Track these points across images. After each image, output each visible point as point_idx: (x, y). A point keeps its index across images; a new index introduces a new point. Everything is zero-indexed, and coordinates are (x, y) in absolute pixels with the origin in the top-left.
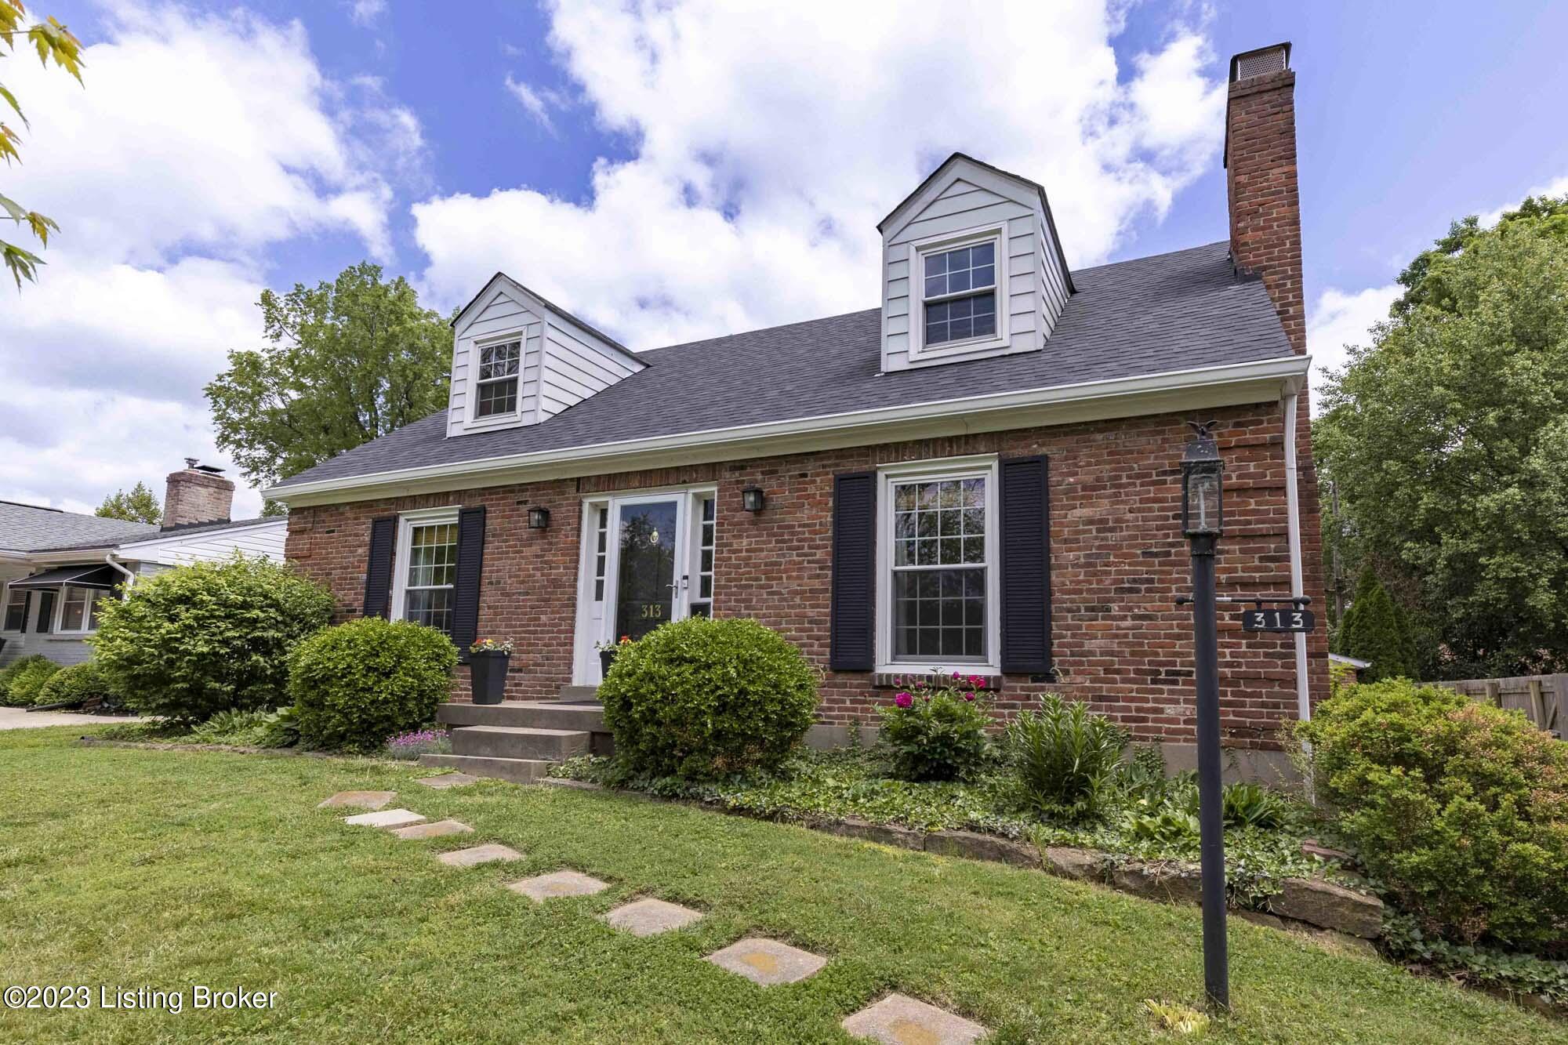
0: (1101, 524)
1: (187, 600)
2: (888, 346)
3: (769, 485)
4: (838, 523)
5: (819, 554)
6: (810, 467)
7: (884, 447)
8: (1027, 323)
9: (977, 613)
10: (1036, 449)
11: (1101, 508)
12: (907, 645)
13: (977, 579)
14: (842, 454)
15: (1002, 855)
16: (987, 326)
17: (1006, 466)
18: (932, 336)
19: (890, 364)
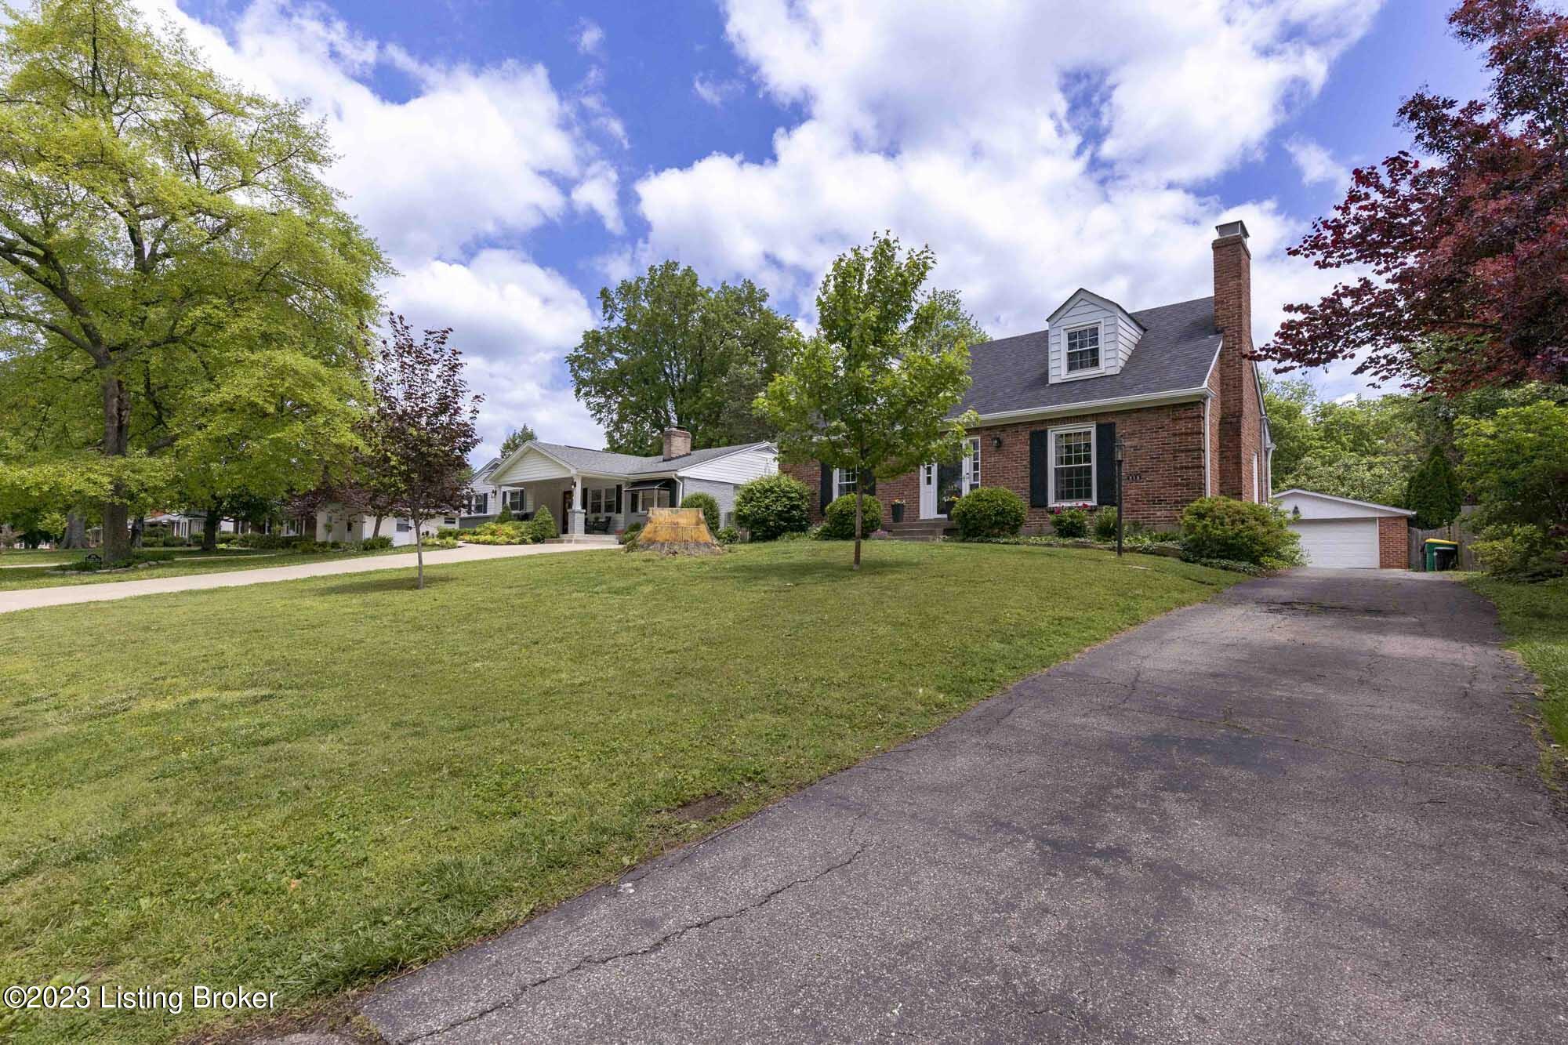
0: (1135, 448)
1: (771, 490)
2: (1052, 372)
3: (1002, 436)
4: (1031, 451)
5: (1025, 463)
6: (1020, 428)
7: (1051, 420)
8: (1112, 363)
9: (1089, 483)
10: (1110, 420)
11: (1135, 442)
12: (1061, 496)
13: (1088, 470)
14: (1031, 423)
15: (1085, 547)
16: (1095, 363)
17: (1098, 427)
18: (1071, 367)
19: (1052, 380)
